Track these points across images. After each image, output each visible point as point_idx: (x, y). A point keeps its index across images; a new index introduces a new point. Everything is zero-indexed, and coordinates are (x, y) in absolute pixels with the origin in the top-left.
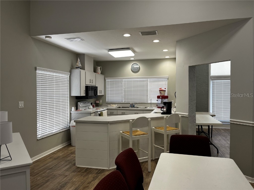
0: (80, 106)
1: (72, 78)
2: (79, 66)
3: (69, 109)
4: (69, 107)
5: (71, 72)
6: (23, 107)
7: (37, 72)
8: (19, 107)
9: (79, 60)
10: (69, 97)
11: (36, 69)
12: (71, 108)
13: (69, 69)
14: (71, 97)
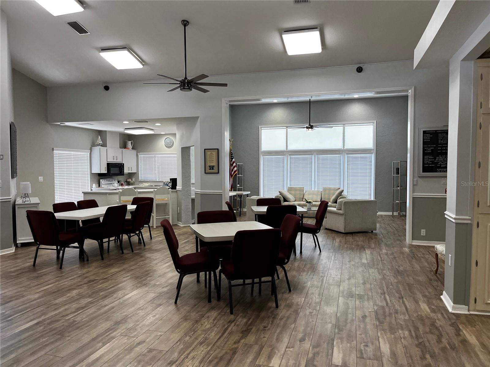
0: (102, 183)
1: (92, 155)
2: (100, 144)
3: (89, 186)
4: (89, 184)
5: (91, 149)
6: (42, 181)
7: (54, 152)
8: (39, 181)
9: (100, 138)
10: (89, 174)
11: (53, 150)
12: (92, 185)
13: (90, 147)
14: (92, 175)
